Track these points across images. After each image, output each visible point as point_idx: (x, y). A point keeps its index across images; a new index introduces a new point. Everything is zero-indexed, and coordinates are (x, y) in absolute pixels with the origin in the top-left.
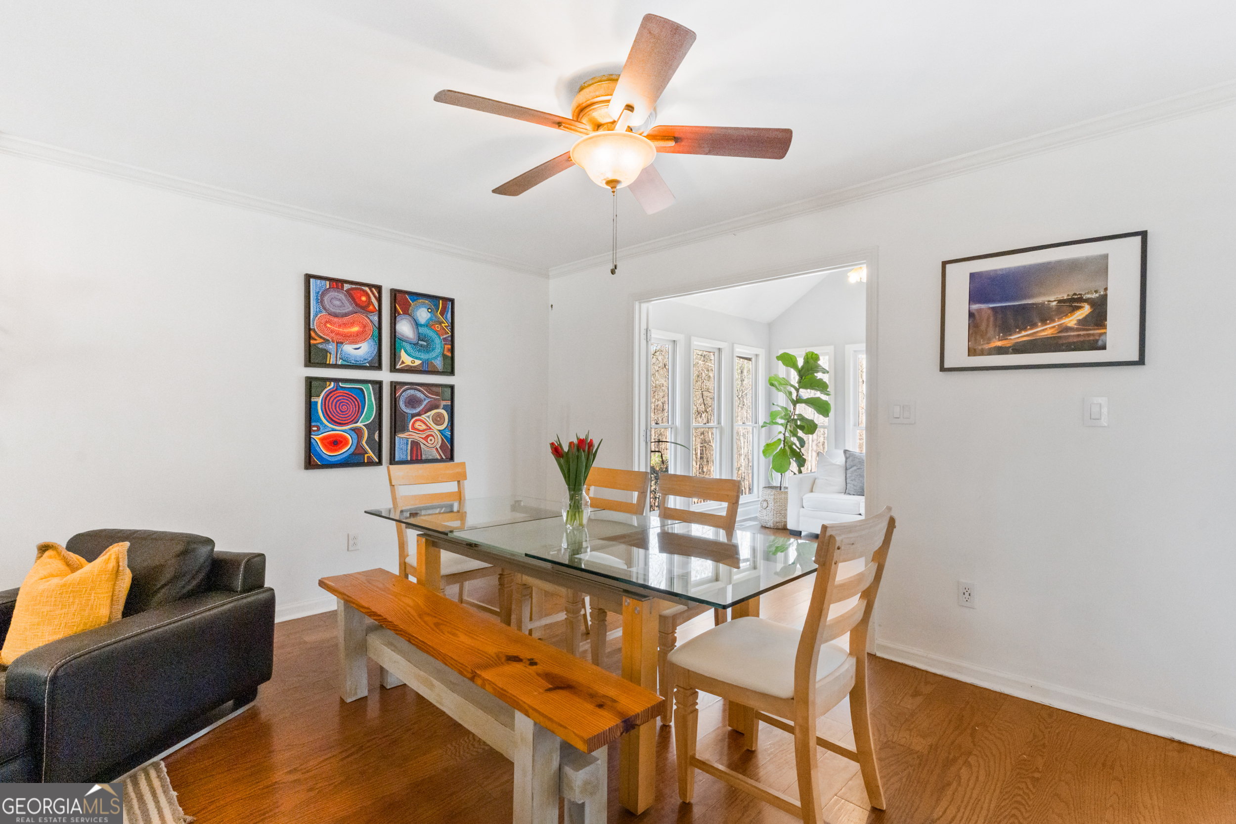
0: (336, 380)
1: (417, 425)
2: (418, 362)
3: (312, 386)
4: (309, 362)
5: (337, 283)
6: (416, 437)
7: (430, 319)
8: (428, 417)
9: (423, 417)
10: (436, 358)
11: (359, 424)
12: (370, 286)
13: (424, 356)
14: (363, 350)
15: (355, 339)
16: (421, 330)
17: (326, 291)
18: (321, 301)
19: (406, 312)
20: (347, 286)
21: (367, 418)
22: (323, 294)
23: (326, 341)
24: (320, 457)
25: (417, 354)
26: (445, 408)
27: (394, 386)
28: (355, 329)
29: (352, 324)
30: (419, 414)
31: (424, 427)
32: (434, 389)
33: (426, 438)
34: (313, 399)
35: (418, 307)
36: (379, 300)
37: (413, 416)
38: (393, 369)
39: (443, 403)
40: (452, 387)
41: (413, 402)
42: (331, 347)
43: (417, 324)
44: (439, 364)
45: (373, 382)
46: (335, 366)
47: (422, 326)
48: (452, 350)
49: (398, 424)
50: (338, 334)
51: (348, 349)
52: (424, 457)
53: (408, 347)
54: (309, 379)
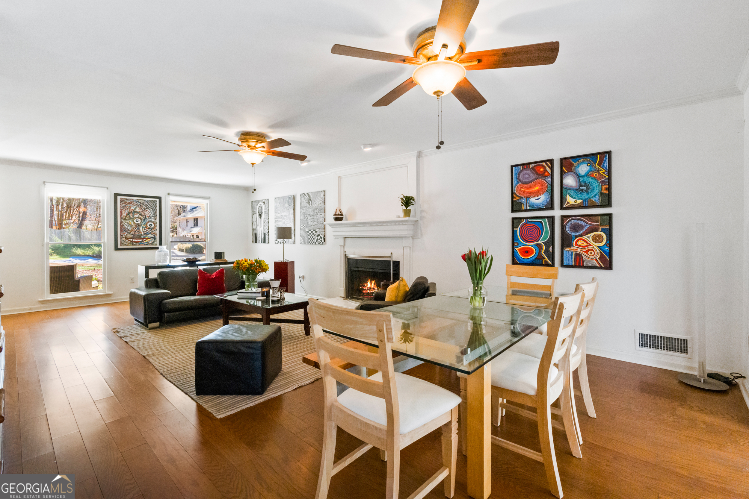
0: (527, 218)
1: (579, 243)
2: (579, 201)
3: (515, 222)
4: (513, 211)
5: (526, 165)
6: (579, 250)
7: (590, 171)
8: (589, 237)
9: (585, 237)
10: (594, 196)
11: (540, 242)
12: (545, 161)
13: (585, 197)
14: (542, 199)
15: (536, 194)
16: (581, 179)
17: (521, 171)
18: (518, 178)
19: (570, 170)
20: (531, 166)
21: (544, 239)
22: (519, 174)
23: (521, 198)
24: (519, 259)
25: (579, 196)
26: (603, 230)
27: (563, 218)
28: (537, 188)
29: (535, 186)
30: (581, 235)
31: (585, 244)
32: (593, 218)
33: (587, 252)
34: (515, 229)
35: (579, 165)
36: (552, 168)
37: (576, 237)
38: (562, 208)
39: (601, 228)
40: (610, 216)
41: (576, 228)
42: (524, 201)
43: (578, 176)
44: (597, 200)
45: (548, 217)
46: (526, 210)
47: (582, 176)
48: (609, 189)
49: (566, 242)
50: (527, 193)
51: (533, 200)
52: (585, 264)
53: (572, 193)
54: (513, 219)
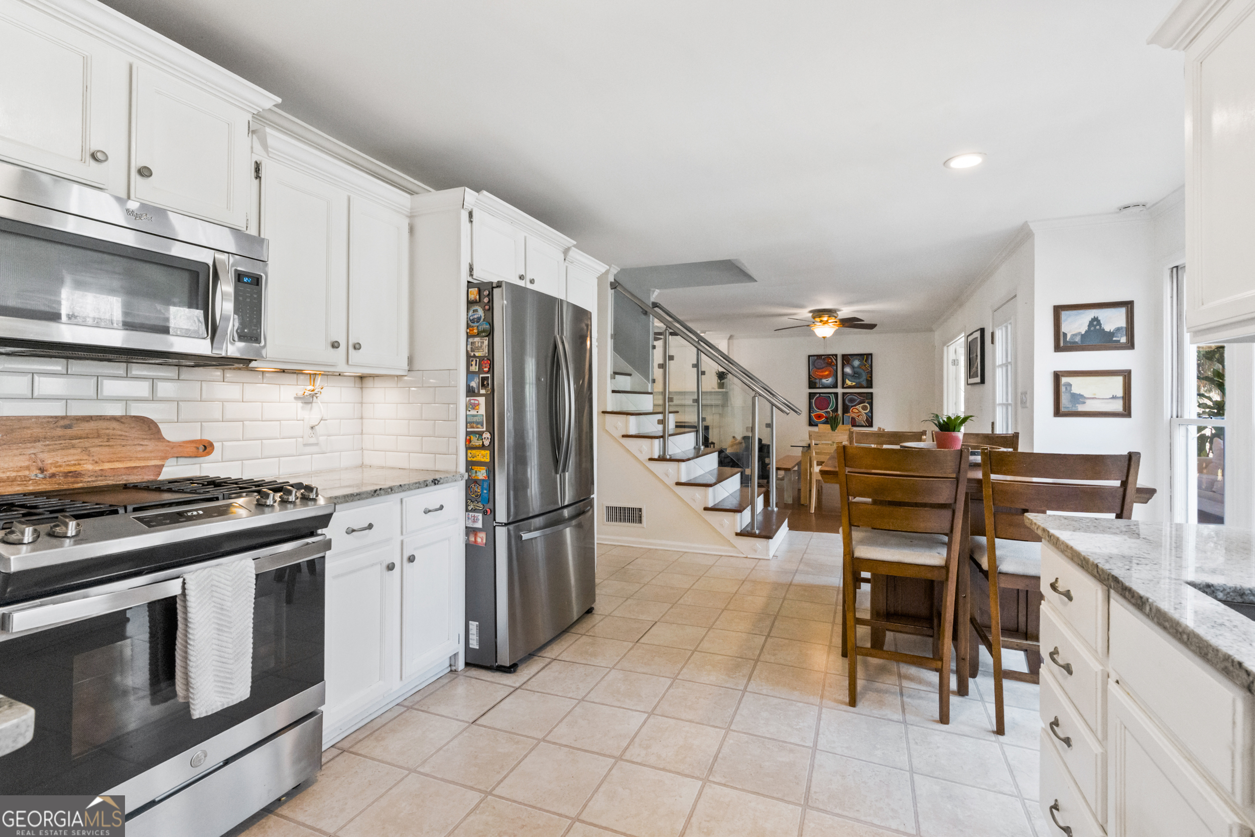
0: (820, 393)
1: (854, 410)
2: (854, 384)
3: (811, 395)
4: (810, 387)
5: (819, 356)
6: (854, 415)
7: (860, 364)
8: (859, 407)
9: (857, 407)
10: (863, 381)
11: (828, 410)
12: (832, 355)
13: (858, 381)
14: (829, 381)
15: (826, 377)
16: (856, 370)
17: (816, 360)
18: (814, 364)
19: (848, 363)
20: (823, 357)
21: (831, 407)
22: (814, 362)
23: (816, 379)
24: (814, 421)
25: (853, 380)
26: (868, 403)
27: (844, 394)
28: (827, 373)
29: (825, 371)
30: (855, 406)
31: (857, 411)
32: (863, 395)
33: (858, 416)
34: (811, 400)
35: (854, 360)
36: (836, 360)
37: (852, 406)
38: (843, 387)
39: (867, 401)
40: (872, 394)
41: (852, 401)
42: (817, 381)
43: (853, 367)
44: (864, 383)
45: (834, 393)
46: (819, 388)
48: (871, 377)
49: (846, 410)
50: (820, 375)
51: (824, 381)
52: (857, 424)
53: (850, 378)
54: (810, 394)
